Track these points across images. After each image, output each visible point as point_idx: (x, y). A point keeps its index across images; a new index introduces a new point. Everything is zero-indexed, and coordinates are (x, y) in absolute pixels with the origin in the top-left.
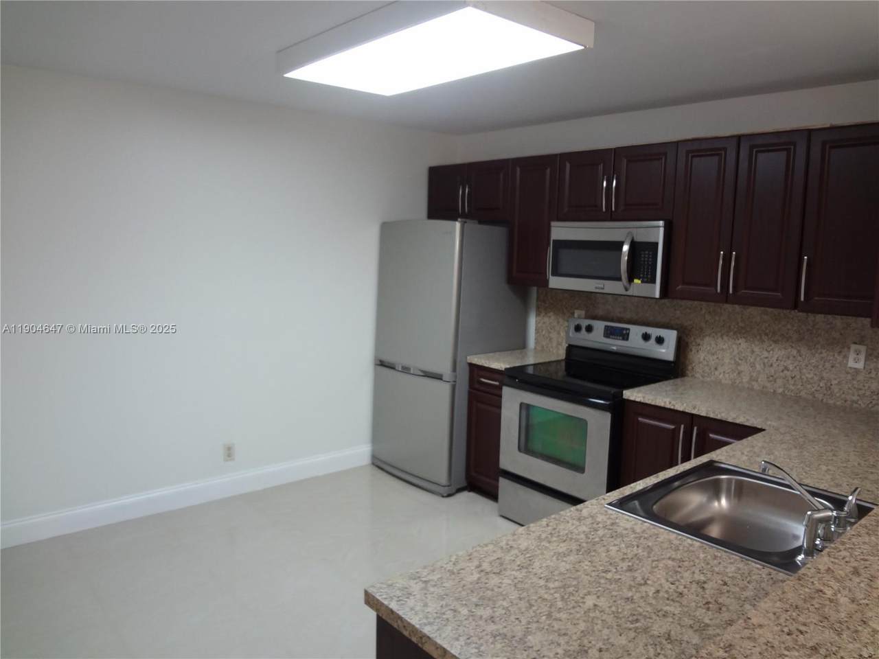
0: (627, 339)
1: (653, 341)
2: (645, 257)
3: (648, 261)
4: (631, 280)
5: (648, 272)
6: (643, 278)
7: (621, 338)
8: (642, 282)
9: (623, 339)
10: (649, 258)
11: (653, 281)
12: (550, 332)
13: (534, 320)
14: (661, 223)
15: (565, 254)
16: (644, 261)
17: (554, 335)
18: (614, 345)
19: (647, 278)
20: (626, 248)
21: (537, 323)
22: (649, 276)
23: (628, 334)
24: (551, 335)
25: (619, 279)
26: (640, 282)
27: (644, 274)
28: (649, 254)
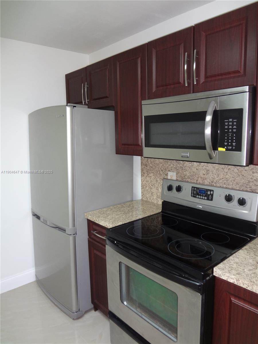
0: (212, 200)
1: (235, 202)
2: (228, 125)
3: (232, 129)
4: (215, 148)
5: (232, 140)
6: (228, 145)
7: (206, 198)
8: (227, 150)
9: (208, 199)
10: (233, 125)
11: (239, 148)
12: (151, 189)
13: (140, 179)
14: (247, 88)
15: (155, 128)
16: (228, 129)
17: (154, 190)
18: (201, 204)
19: (232, 145)
20: (209, 118)
21: (142, 181)
22: (234, 144)
23: (212, 195)
24: (152, 190)
25: (204, 148)
26: (224, 150)
27: (228, 142)
28: (233, 122)
